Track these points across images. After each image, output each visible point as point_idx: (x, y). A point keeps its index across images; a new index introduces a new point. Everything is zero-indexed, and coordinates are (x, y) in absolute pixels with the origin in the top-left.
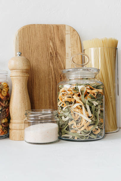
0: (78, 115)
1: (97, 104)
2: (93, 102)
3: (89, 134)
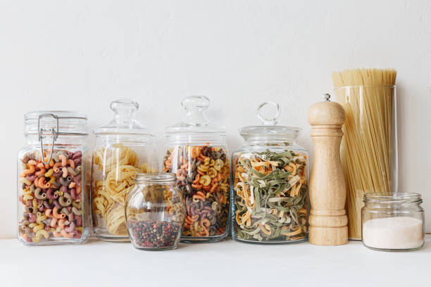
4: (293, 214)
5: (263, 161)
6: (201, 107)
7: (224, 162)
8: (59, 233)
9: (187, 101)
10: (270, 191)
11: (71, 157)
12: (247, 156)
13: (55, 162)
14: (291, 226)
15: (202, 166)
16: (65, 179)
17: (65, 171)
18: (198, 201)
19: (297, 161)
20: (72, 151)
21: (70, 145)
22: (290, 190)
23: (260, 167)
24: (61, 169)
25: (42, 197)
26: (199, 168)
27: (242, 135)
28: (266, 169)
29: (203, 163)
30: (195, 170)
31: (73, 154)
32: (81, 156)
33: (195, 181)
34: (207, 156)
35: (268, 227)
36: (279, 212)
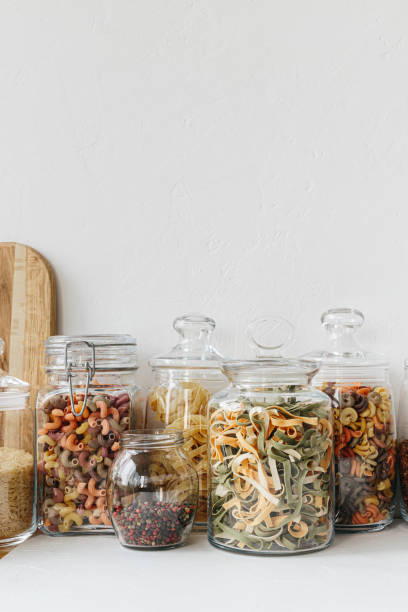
0: (251, 485)
1: (299, 457)
2: (286, 451)
3: (278, 535)
6: (351, 327)
8: (97, 518)
9: (331, 317)
11: (114, 403)
13: (90, 412)
16: (105, 437)
17: (105, 424)
20: (115, 394)
21: (113, 386)
24: (99, 423)
25: (72, 464)
31: (117, 399)
32: (128, 400)
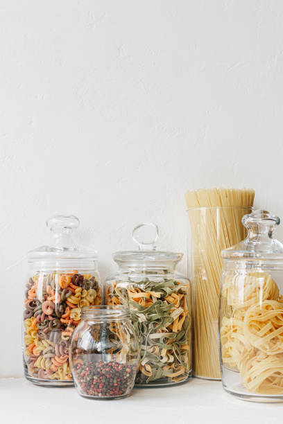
4: (176, 351)
5: (142, 291)
6: (70, 228)
7: (97, 292)
9: (54, 221)
10: (151, 326)
12: (124, 285)
14: (173, 366)
15: (73, 297)
18: (68, 338)
19: (180, 292)
22: (173, 324)
23: (139, 299)
26: (69, 300)
27: (116, 261)
28: (147, 301)
29: (74, 294)
30: (64, 302)
33: (64, 316)
34: (78, 285)
35: (148, 368)
36: (161, 350)
